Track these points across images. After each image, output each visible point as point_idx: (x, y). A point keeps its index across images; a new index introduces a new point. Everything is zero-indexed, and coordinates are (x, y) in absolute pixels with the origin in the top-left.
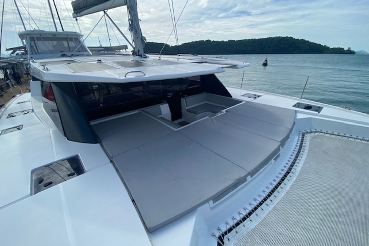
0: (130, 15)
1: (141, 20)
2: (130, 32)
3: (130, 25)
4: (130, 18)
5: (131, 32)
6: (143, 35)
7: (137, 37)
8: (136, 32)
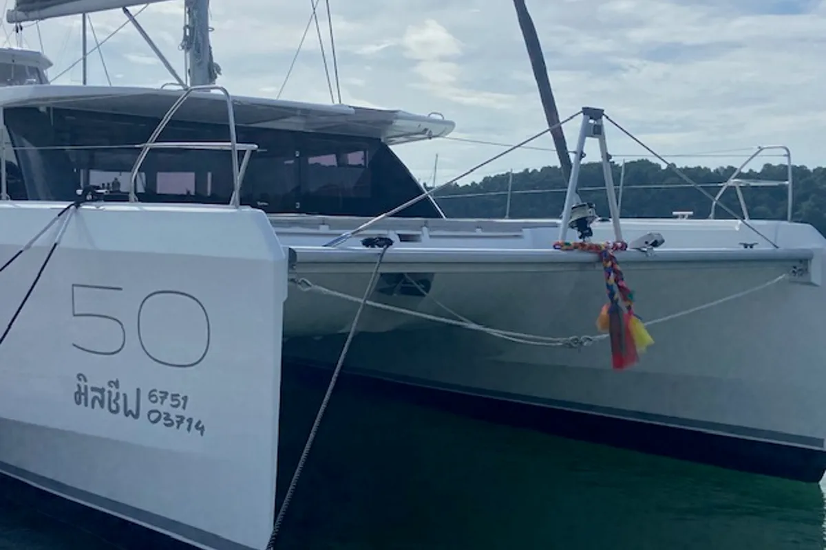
0: (190, 17)
1: (213, 29)
2: (183, 51)
3: (186, 38)
4: (187, 23)
5: (186, 53)
6: (215, 60)
7: (199, 61)
8: (199, 51)
